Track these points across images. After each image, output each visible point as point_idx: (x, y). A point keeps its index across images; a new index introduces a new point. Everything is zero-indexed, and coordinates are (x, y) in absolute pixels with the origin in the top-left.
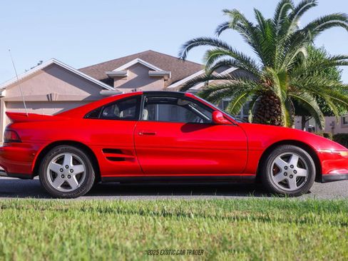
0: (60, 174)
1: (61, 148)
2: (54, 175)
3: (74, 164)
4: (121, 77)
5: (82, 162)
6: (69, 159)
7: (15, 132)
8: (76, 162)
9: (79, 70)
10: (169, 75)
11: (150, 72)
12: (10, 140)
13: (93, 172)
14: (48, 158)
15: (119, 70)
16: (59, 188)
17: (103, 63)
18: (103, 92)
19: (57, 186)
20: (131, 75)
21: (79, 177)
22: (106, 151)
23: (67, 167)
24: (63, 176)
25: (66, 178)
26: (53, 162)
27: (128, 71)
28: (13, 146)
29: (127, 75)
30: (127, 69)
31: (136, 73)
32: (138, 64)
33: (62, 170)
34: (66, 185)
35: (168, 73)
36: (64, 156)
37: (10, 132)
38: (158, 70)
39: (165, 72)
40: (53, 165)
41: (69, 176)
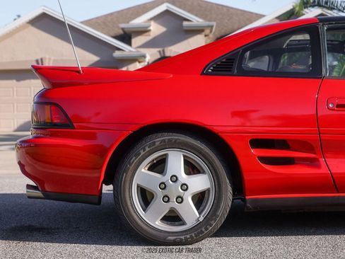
0: (159, 193)
1: (159, 139)
2: (146, 197)
3: (188, 173)
4: (142, 31)
5: (205, 167)
6: (176, 162)
7: (55, 104)
8: (191, 169)
9: (82, 23)
10: (212, 27)
11: (185, 23)
12: (45, 124)
13: (230, 189)
14: (135, 160)
15: (139, 21)
16: (159, 224)
17: (112, 14)
18: (117, 54)
19: (153, 219)
20: (156, 29)
21: (200, 199)
22: (257, 143)
23: (175, 179)
24: (167, 199)
25: (174, 204)
26: (143, 169)
27: (152, 23)
28: (53, 135)
29: (151, 28)
30: (151, 19)
31: (163, 25)
32: (167, 12)
33: (163, 186)
34: (172, 218)
35: (211, 23)
36: (166, 155)
37: (48, 108)
38: (196, 21)
39: (207, 23)
40: (143, 175)
41: (180, 199)
